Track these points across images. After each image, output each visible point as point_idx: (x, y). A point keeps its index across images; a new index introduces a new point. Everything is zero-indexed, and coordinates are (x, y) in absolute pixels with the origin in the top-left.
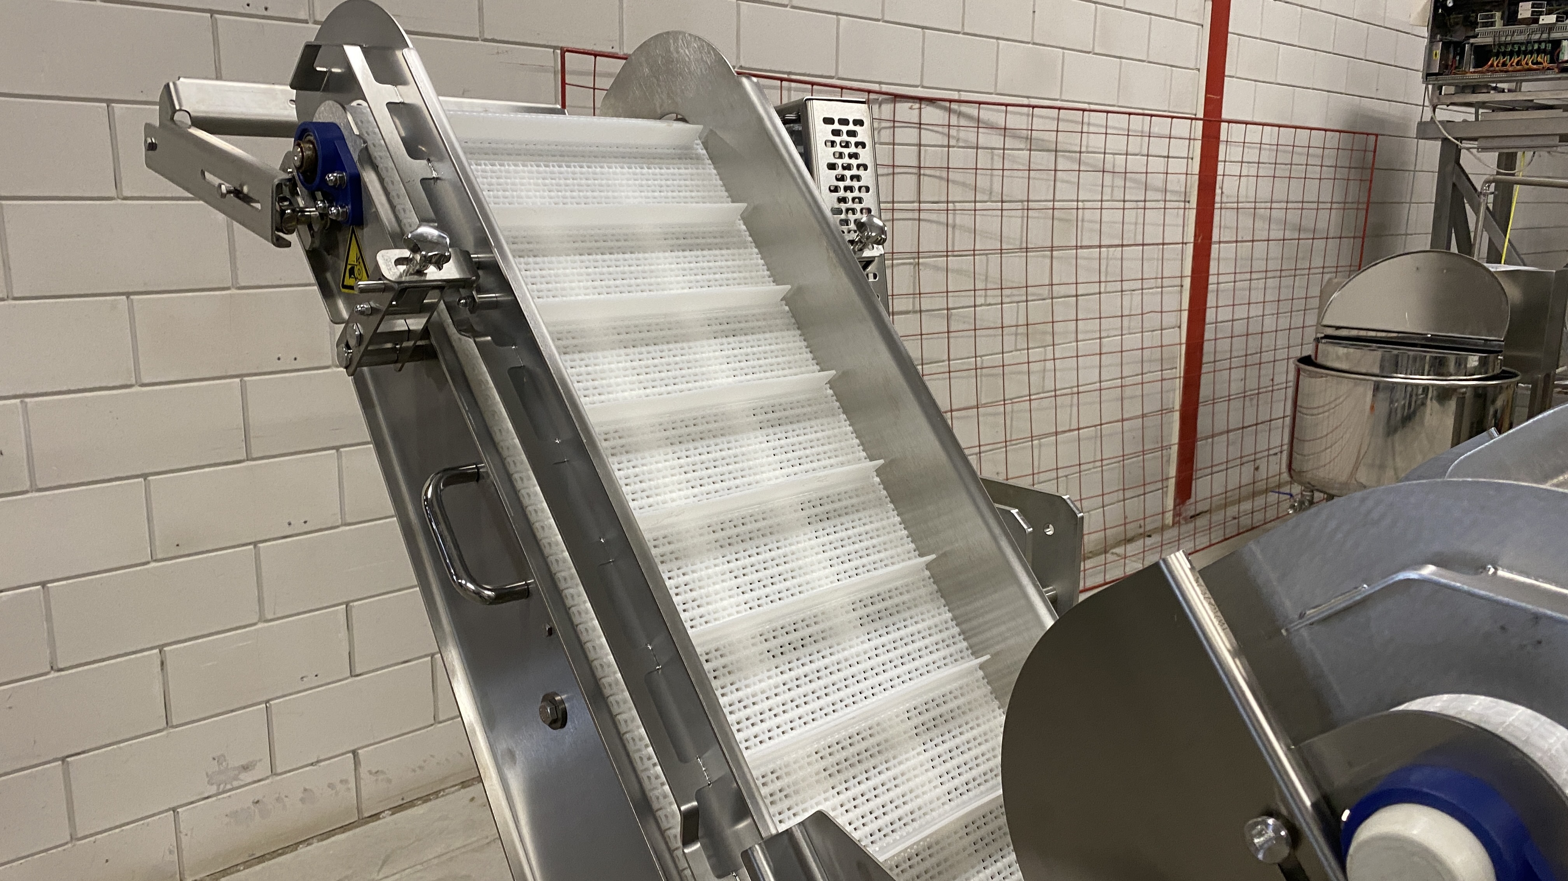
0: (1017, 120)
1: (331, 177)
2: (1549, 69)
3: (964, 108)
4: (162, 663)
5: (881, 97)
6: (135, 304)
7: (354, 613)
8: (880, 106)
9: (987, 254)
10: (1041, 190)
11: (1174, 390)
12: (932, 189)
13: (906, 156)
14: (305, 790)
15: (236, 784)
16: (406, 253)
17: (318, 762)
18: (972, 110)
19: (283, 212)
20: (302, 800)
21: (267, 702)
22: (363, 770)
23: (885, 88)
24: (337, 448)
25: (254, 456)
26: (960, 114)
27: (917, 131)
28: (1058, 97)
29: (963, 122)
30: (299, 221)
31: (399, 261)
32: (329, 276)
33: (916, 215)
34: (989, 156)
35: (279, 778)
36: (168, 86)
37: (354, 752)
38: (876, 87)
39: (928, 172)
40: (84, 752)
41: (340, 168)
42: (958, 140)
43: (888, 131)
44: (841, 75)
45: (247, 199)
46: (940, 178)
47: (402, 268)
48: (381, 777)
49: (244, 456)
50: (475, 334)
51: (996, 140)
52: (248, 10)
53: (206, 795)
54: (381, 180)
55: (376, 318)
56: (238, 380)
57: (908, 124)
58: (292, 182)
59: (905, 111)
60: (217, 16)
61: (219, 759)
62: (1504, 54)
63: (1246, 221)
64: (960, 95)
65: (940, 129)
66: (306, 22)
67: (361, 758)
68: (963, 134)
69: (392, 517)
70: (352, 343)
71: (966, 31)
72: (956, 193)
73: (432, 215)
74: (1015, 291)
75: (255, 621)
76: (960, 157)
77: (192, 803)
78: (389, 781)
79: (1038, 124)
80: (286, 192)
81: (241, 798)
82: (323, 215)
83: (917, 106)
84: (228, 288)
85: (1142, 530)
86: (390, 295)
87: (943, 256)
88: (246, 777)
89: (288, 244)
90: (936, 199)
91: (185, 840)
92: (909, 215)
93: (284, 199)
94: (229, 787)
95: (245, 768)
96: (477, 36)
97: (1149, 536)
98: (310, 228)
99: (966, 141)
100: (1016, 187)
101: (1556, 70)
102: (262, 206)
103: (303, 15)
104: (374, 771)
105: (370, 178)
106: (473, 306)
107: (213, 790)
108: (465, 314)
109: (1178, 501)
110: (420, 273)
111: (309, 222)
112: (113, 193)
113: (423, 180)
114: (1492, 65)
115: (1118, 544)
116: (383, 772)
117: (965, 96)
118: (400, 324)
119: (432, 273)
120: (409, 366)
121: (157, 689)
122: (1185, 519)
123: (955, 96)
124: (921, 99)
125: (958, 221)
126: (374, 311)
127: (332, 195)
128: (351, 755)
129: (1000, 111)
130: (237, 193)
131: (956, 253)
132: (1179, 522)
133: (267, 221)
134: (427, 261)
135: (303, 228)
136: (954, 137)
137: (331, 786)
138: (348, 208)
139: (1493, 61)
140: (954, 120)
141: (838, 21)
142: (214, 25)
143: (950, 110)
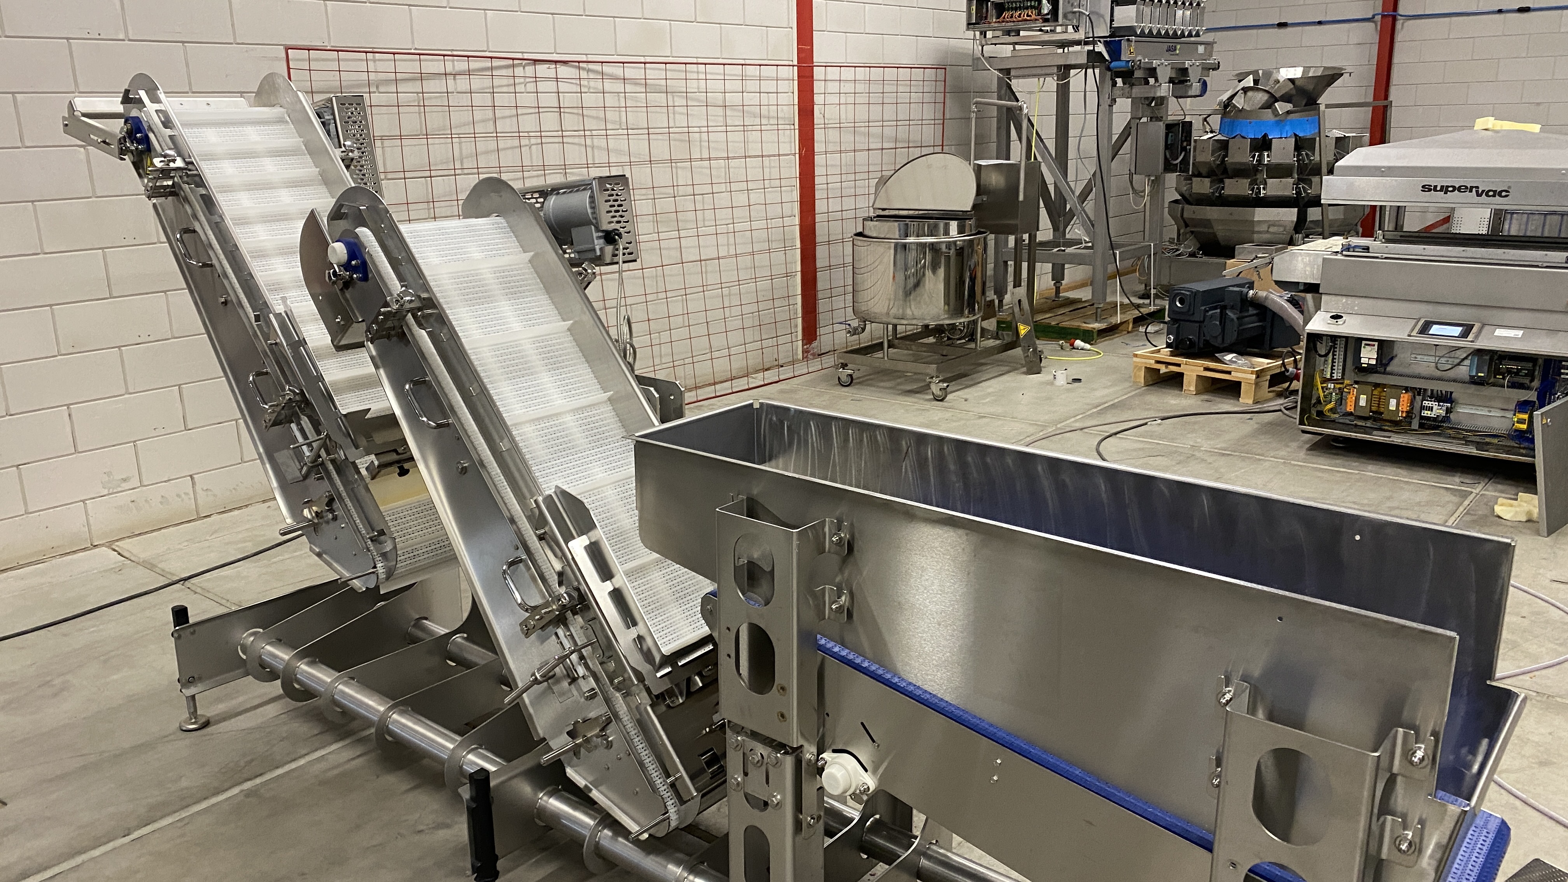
0: (631, 72)
1: (138, 135)
2: (1036, 20)
3: (591, 66)
4: (69, 415)
5: (524, 62)
6: (37, 207)
7: (185, 392)
8: (524, 68)
9: (622, 166)
10: (659, 120)
11: (795, 262)
12: (571, 122)
13: (548, 100)
14: (162, 497)
15: (119, 489)
16: (163, 159)
17: (169, 480)
18: (598, 67)
19: (122, 148)
20: (161, 503)
21: (135, 442)
22: (198, 487)
23: (526, 56)
24: (165, 292)
25: (114, 295)
26: (589, 71)
27: (555, 83)
28: (669, 55)
29: (591, 76)
30: (128, 151)
31: (161, 162)
32: (141, 171)
33: (560, 140)
34: (617, 98)
35: (145, 488)
36: (70, 102)
37: (191, 476)
38: (519, 56)
39: (566, 110)
40: (29, 463)
41: (140, 132)
42: (589, 88)
43: (532, 84)
44: (491, 49)
45: (108, 144)
46: (578, 114)
47: (162, 164)
48: (209, 493)
49: (108, 296)
50: (188, 184)
51: (619, 87)
52: (88, 36)
53: (102, 494)
54: (155, 136)
55: (155, 181)
56: (101, 251)
57: (548, 79)
58: (124, 138)
59: (542, 69)
60: (71, 41)
61: (108, 474)
62: (1012, 9)
63: (848, 138)
64: (587, 58)
65: (574, 81)
66: (123, 40)
67: (196, 480)
68: (592, 84)
69: (203, 334)
70: (149, 189)
71: (587, 14)
72: (590, 124)
73: (173, 147)
74: (644, 191)
75: (123, 393)
76: (590, 99)
77: (94, 498)
78: (215, 496)
79: (650, 74)
80: (122, 141)
81: (124, 498)
82: (137, 149)
83: (554, 66)
84: (90, 197)
85: (776, 363)
86: (158, 173)
87: (585, 168)
88: (125, 486)
89: (125, 159)
90: (576, 129)
91: (91, 520)
92: (556, 140)
93: (122, 144)
94: (115, 491)
95: (124, 480)
96: (232, 41)
97: (782, 366)
98: (133, 154)
99: (595, 88)
100: (637, 118)
101: (1041, 20)
102: (114, 147)
103: (121, 37)
104: (205, 489)
105: (151, 136)
106: (188, 176)
107: (106, 492)
108: (185, 179)
109: (805, 341)
110: (168, 165)
111: (132, 151)
112: (20, 145)
113: (169, 136)
114: (1004, 18)
115: (757, 371)
116: (210, 490)
117: (590, 58)
118: (165, 183)
119: (172, 165)
120: (170, 198)
121: (69, 430)
122: (813, 355)
123: (584, 58)
124: (556, 62)
125: (595, 144)
126: (155, 178)
127: (139, 142)
128: (189, 478)
129: (620, 67)
130: (104, 142)
131: (596, 165)
132: (807, 357)
133: (117, 150)
134: (170, 161)
135: (130, 154)
136: (585, 86)
137: (178, 496)
138: (145, 146)
139: (1006, 14)
140: (584, 74)
141: (486, 14)
142: (70, 45)
143: (579, 68)
